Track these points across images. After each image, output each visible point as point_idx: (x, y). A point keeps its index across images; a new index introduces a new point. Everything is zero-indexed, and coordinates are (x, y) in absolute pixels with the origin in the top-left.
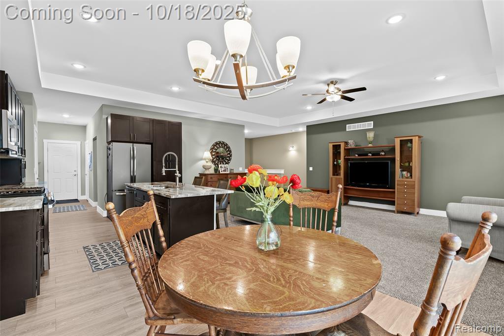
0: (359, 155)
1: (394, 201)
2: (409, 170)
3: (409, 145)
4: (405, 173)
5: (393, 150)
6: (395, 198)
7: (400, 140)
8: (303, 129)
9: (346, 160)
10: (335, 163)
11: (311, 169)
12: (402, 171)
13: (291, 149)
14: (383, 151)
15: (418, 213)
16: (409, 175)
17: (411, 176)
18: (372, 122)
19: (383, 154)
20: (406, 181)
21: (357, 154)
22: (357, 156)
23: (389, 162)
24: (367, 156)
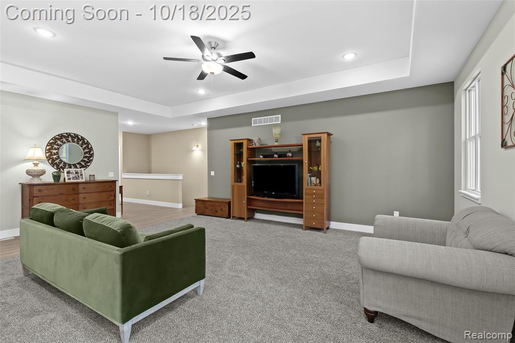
0: (265, 156)
1: (302, 214)
2: (318, 175)
3: (318, 144)
4: (313, 179)
5: (301, 150)
6: (302, 211)
7: (308, 138)
8: (204, 123)
9: (250, 162)
10: (238, 166)
11: (213, 173)
12: (311, 176)
13: (195, 148)
14: (290, 151)
15: (328, 228)
16: (318, 182)
17: (320, 182)
18: (280, 116)
19: (290, 155)
20: (314, 189)
21: (262, 155)
22: (262, 157)
23: (297, 165)
24: (273, 157)
